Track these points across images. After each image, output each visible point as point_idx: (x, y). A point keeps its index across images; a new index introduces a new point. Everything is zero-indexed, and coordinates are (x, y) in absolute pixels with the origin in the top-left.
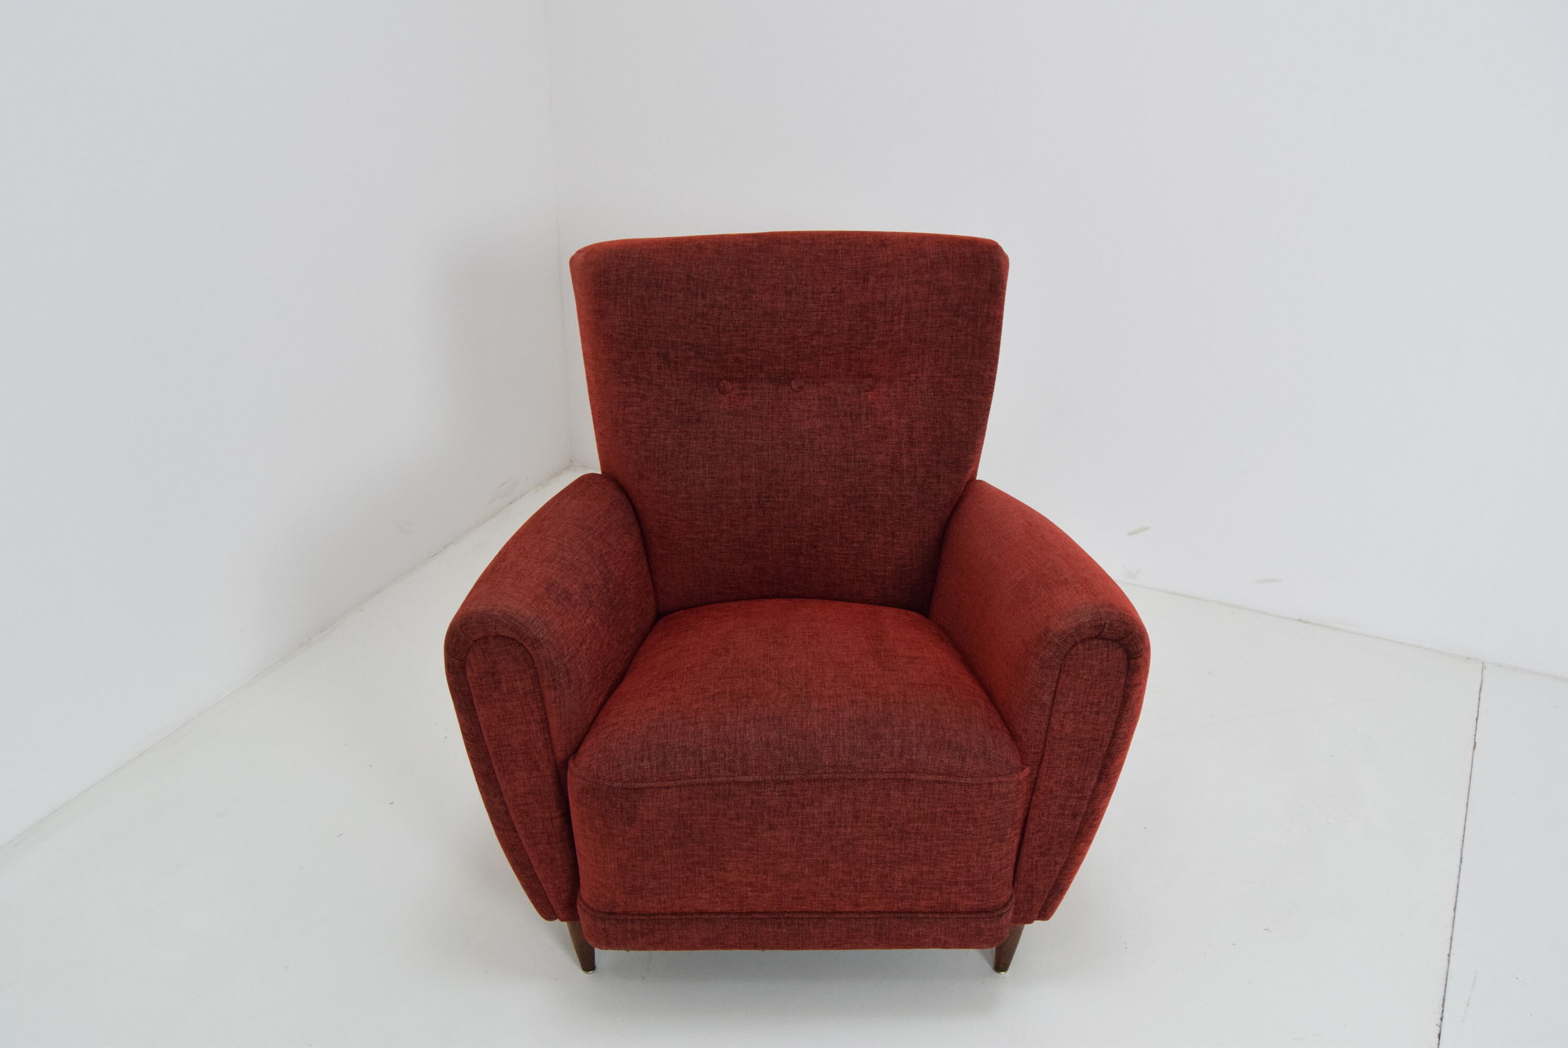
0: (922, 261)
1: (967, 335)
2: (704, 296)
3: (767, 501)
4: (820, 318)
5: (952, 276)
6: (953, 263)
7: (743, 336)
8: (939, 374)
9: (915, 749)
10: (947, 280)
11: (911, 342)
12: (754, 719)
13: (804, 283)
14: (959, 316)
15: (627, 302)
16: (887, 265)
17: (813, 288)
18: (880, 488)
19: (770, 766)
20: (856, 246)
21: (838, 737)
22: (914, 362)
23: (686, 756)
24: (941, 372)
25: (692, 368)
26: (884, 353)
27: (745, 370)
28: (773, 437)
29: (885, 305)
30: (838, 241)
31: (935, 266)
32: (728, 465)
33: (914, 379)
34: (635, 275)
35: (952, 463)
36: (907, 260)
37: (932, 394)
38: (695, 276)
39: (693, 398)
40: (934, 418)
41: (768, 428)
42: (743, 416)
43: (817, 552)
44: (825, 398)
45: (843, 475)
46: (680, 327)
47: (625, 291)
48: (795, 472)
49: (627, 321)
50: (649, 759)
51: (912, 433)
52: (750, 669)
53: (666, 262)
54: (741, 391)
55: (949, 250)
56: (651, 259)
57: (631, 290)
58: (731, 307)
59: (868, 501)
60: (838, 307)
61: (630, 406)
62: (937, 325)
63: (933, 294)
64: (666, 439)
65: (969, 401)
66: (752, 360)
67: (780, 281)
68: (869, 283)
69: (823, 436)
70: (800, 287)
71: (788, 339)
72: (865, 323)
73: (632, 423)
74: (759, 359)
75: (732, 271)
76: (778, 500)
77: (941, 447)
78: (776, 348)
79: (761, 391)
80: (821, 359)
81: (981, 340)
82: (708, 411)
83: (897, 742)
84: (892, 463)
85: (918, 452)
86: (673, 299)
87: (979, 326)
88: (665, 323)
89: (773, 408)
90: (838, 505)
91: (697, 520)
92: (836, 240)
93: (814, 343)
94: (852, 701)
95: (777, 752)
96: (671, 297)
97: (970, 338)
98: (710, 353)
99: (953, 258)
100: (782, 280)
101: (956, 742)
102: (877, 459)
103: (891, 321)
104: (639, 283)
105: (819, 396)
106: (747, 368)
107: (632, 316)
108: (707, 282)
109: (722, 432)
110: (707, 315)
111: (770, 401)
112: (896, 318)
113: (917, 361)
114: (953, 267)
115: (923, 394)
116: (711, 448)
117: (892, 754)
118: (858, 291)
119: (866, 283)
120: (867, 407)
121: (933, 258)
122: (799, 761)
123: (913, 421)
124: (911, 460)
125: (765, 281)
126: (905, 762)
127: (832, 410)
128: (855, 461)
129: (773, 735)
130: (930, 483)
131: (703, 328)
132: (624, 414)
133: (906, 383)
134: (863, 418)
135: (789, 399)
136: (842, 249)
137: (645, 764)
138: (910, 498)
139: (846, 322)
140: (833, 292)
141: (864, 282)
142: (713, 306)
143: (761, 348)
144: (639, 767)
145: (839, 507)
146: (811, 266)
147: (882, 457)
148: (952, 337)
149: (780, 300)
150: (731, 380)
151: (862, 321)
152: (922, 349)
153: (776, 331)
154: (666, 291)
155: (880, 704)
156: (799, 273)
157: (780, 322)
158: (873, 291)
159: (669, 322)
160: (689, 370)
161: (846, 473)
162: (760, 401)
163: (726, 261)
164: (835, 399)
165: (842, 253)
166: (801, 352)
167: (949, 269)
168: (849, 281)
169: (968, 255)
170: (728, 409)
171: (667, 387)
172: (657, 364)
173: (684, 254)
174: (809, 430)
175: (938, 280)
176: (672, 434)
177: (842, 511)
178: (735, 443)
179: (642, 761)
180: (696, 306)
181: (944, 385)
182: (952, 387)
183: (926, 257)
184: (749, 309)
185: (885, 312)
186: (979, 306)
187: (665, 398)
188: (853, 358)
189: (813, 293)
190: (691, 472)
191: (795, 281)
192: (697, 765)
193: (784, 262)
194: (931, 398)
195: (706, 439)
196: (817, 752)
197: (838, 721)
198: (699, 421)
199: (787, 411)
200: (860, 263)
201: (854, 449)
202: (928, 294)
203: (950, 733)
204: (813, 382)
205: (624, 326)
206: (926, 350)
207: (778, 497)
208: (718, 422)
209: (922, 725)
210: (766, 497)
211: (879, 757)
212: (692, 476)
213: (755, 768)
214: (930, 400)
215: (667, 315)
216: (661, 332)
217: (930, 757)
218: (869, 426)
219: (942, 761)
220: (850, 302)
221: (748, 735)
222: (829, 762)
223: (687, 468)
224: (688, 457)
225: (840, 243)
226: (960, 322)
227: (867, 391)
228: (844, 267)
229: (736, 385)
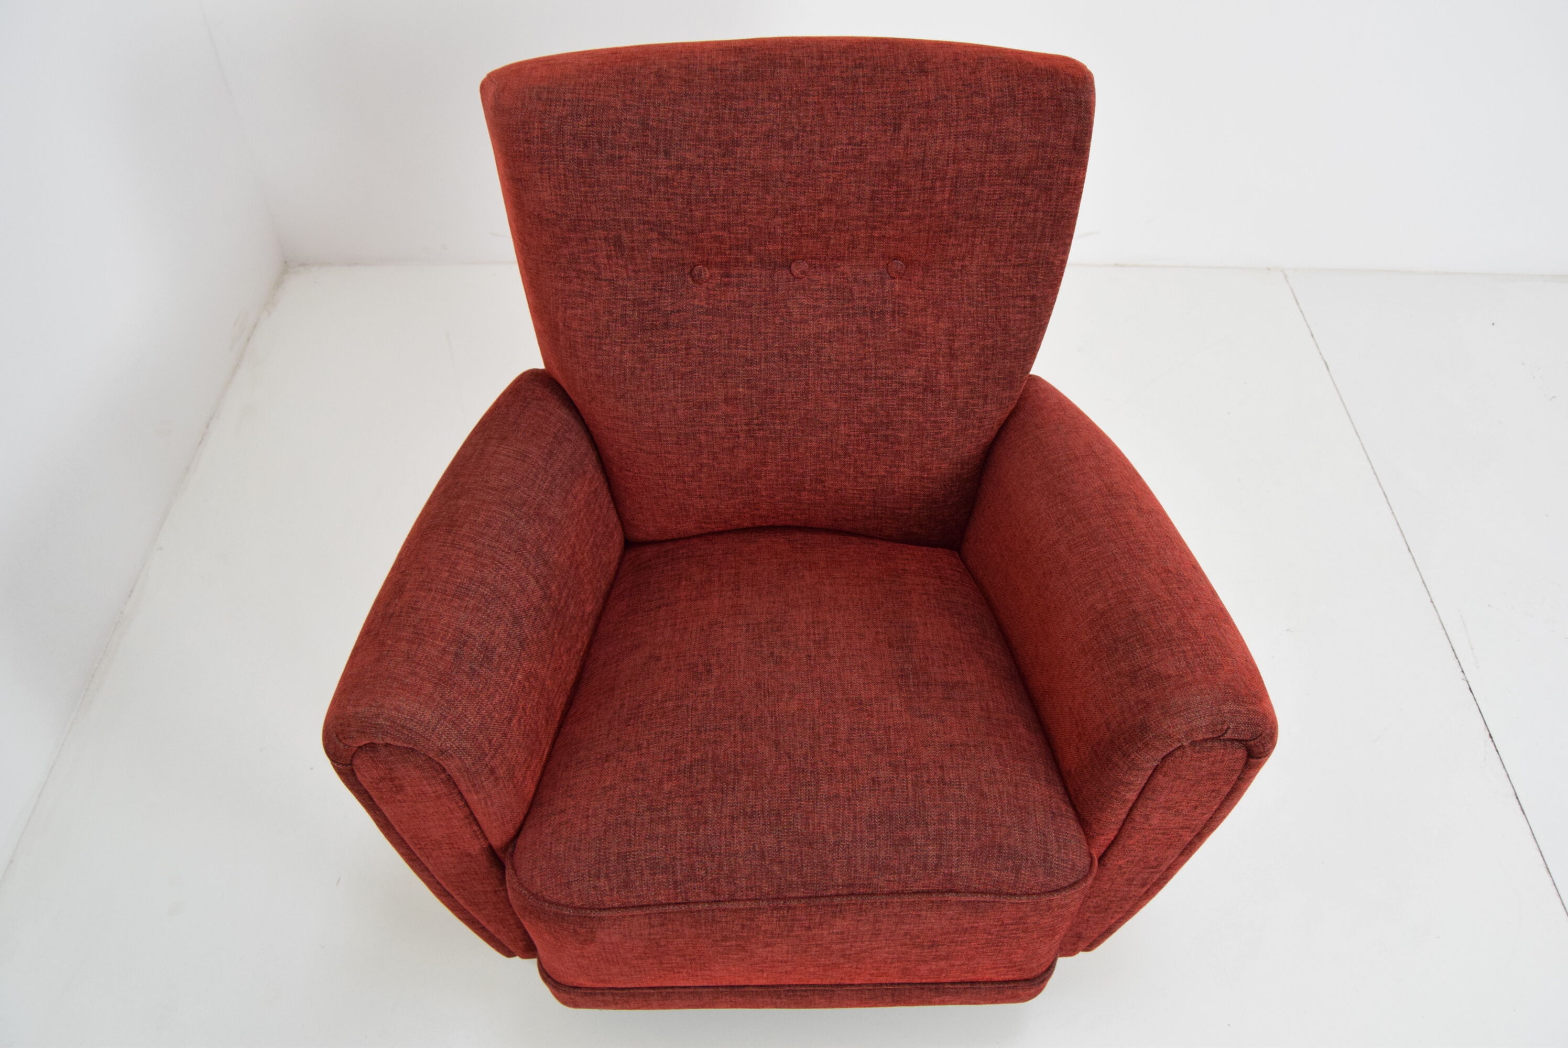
0: (978, 100)
1: (1036, 211)
2: (667, 153)
3: (759, 430)
4: (832, 180)
5: (1021, 126)
6: (1023, 106)
7: (723, 207)
8: (995, 263)
9: (955, 859)
10: (1013, 132)
11: (958, 218)
12: (745, 814)
13: (809, 129)
14: (1027, 184)
15: (558, 167)
16: (928, 105)
17: (822, 137)
18: (908, 413)
19: (766, 887)
20: (883, 71)
21: (854, 844)
22: (961, 246)
23: (655, 874)
24: (997, 261)
25: (654, 254)
26: (920, 231)
27: (728, 252)
28: (767, 346)
29: (923, 165)
30: (858, 62)
31: (997, 110)
32: (707, 384)
33: (960, 268)
34: (567, 128)
35: (1004, 379)
36: (957, 98)
37: (982, 290)
38: (654, 124)
39: (657, 294)
40: (985, 322)
41: (760, 333)
42: (725, 315)
43: (825, 487)
44: (837, 289)
45: (860, 395)
46: (635, 200)
47: (554, 152)
48: (796, 392)
49: (560, 195)
50: (607, 876)
51: (954, 342)
52: (739, 715)
53: (612, 104)
54: (723, 279)
55: (1019, 85)
56: (589, 101)
57: (562, 151)
58: (706, 167)
59: (893, 429)
60: (858, 167)
61: (572, 308)
62: (996, 197)
63: (992, 152)
64: (622, 353)
65: (1033, 298)
66: (737, 239)
67: (775, 127)
68: (901, 132)
69: (834, 344)
70: (803, 136)
71: (786, 210)
72: (895, 189)
73: (576, 331)
74: (747, 237)
75: (706, 112)
76: (775, 428)
77: (992, 359)
78: (770, 221)
79: (750, 279)
80: (832, 236)
81: (1055, 216)
82: (679, 311)
83: (932, 850)
84: (925, 381)
85: (961, 366)
86: (623, 160)
87: (1055, 196)
88: (613, 196)
89: (766, 304)
90: (853, 433)
91: (669, 453)
92: (855, 60)
93: (823, 215)
94: (873, 779)
95: (775, 868)
96: (620, 158)
97: (1040, 215)
98: (679, 232)
99: (1023, 99)
100: (778, 125)
101: (1009, 846)
102: (906, 375)
103: (931, 188)
104: (574, 139)
105: (829, 285)
106: (730, 249)
107: (566, 188)
108: (671, 131)
109: (699, 340)
110: (673, 180)
111: (763, 293)
112: (938, 184)
113: (964, 245)
114: (1023, 112)
115: (971, 290)
116: (685, 363)
117: (925, 867)
118: (886, 142)
119: (897, 131)
120: (895, 303)
121: (995, 98)
122: (804, 880)
123: (956, 327)
124: (951, 377)
125: (755, 127)
126: (941, 877)
127: (846, 306)
128: (875, 378)
129: (769, 841)
130: (974, 405)
131: (668, 200)
132: (565, 318)
133: (948, 273)
134: (888, 318)
135: (789, 290)
136: (863, 77)
137: (603, 882)
138: (948, 424)
139: (867, 188)
140: (849, 144)
141: (894, 130)
142: (680, 168)
143: (749, 223)
144: (595, 887)
145: (854, 436)
146: (819, 103)
147: (912, 372)
148: (1016, 213)
149: (775, 156)
150: (707, 264)
151: (889, 186)
152: (973, 228)
153: (769, 199)
154: (612, 149)
155: (910, 785)
156: (802, 114)
157: (775, 186)
158: (908, 144)
159: (619, 194)
160: (650, 258)
161: (863, 393)
162: (749, 293)
163: (698, 97)
164: (851, 291)
165: (864, 84)
166: (805, 226)
167: (1017, 115)
168: (873, 128)
169: (1046, 95)
170: (706, 306)
171: (621, 283)
172: (605, 253)
173: (637, 88)
174: (814, 334)
175: (1000, 132)
176: (631, 345)
177: (858, 441)
178: (715, 354)
179: (599, 878)
180: (657, 168)
181: (1001, 278)
182: (1011, 280)
183: (984, 95)
184: (731, 169)
185: (922, 174)
186: (1056, 170)
187: (619, 297)
188: (876, 235)
189: (822, 146)
190: (657, 394)
191: (797, 127)
192: (670, 887)
193: (780, 96)
194: (982, 295)
195: (677, 350)
196: (827, 866)
197: (855, 818)
198: (666, 325)
199: (786, 307)
200: (888, 100)
201: (876, 361)
202: (986, 152)
203: (1001, 832)
204: (821, 266)
205: (557, 201)
206: (977, 230)
207: (774, 424)
208: (693, 325)
209: (965, 822)
210: (757, 425)
211: (908, 871)
212: (659, 399)
213: (747, 890)
214: (980, 298)
215: (615, 184)
216: (608, 209)
217: (975, 870)
218: (896, 330)
219: (989, 875)
220: (873, 158)
221: (736, 841)
222: (843, 880)
223: (653, 389)
224: (653, 375)
225: (860, 66)
226: (1028, 192)
227: (894, 278)
228: (867, 105)
229: (716, 271)
